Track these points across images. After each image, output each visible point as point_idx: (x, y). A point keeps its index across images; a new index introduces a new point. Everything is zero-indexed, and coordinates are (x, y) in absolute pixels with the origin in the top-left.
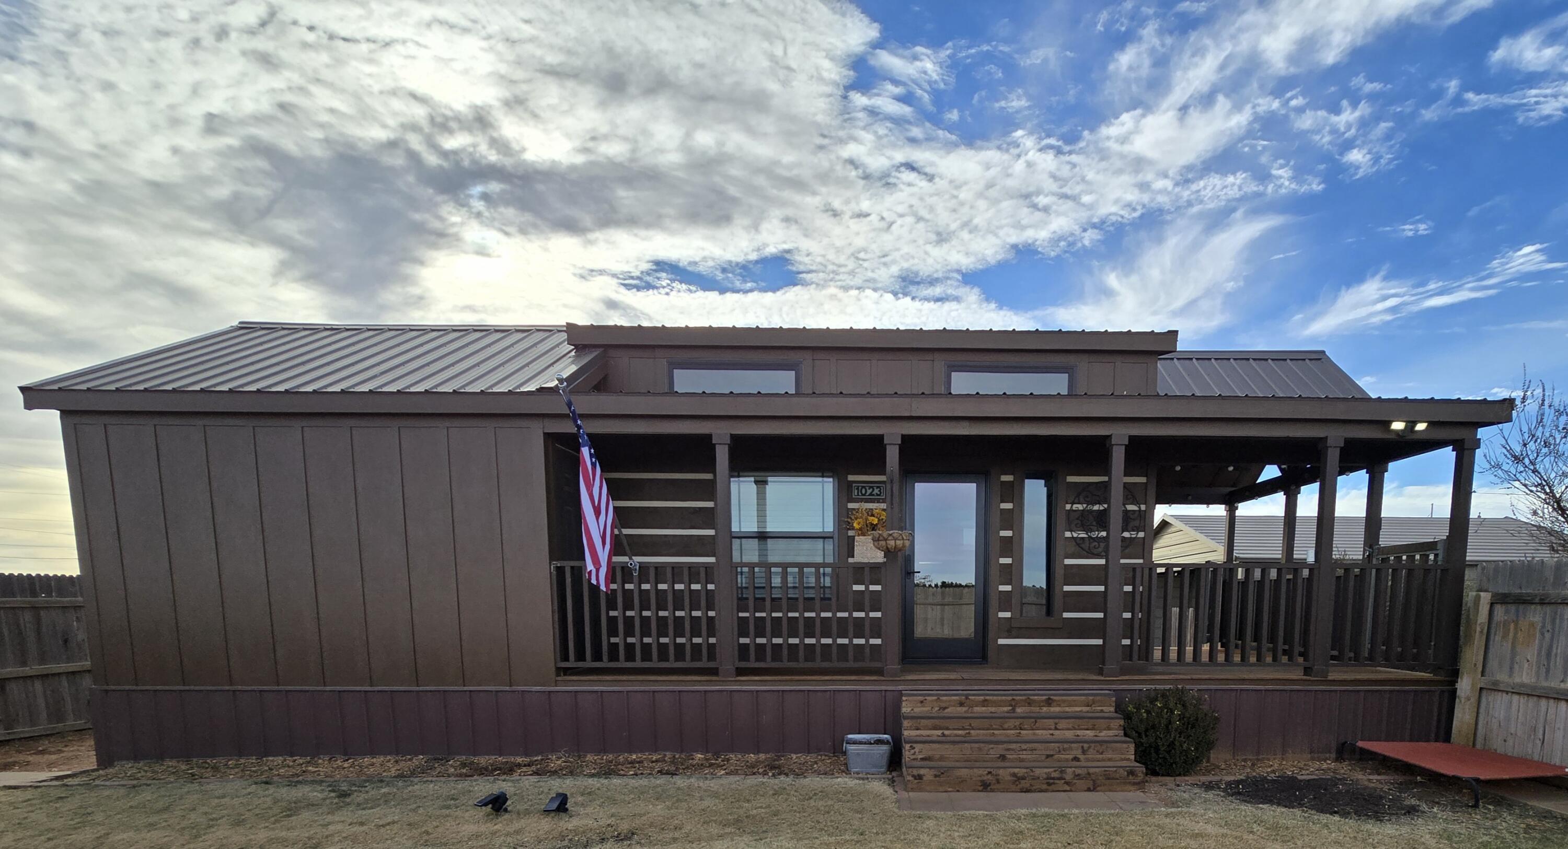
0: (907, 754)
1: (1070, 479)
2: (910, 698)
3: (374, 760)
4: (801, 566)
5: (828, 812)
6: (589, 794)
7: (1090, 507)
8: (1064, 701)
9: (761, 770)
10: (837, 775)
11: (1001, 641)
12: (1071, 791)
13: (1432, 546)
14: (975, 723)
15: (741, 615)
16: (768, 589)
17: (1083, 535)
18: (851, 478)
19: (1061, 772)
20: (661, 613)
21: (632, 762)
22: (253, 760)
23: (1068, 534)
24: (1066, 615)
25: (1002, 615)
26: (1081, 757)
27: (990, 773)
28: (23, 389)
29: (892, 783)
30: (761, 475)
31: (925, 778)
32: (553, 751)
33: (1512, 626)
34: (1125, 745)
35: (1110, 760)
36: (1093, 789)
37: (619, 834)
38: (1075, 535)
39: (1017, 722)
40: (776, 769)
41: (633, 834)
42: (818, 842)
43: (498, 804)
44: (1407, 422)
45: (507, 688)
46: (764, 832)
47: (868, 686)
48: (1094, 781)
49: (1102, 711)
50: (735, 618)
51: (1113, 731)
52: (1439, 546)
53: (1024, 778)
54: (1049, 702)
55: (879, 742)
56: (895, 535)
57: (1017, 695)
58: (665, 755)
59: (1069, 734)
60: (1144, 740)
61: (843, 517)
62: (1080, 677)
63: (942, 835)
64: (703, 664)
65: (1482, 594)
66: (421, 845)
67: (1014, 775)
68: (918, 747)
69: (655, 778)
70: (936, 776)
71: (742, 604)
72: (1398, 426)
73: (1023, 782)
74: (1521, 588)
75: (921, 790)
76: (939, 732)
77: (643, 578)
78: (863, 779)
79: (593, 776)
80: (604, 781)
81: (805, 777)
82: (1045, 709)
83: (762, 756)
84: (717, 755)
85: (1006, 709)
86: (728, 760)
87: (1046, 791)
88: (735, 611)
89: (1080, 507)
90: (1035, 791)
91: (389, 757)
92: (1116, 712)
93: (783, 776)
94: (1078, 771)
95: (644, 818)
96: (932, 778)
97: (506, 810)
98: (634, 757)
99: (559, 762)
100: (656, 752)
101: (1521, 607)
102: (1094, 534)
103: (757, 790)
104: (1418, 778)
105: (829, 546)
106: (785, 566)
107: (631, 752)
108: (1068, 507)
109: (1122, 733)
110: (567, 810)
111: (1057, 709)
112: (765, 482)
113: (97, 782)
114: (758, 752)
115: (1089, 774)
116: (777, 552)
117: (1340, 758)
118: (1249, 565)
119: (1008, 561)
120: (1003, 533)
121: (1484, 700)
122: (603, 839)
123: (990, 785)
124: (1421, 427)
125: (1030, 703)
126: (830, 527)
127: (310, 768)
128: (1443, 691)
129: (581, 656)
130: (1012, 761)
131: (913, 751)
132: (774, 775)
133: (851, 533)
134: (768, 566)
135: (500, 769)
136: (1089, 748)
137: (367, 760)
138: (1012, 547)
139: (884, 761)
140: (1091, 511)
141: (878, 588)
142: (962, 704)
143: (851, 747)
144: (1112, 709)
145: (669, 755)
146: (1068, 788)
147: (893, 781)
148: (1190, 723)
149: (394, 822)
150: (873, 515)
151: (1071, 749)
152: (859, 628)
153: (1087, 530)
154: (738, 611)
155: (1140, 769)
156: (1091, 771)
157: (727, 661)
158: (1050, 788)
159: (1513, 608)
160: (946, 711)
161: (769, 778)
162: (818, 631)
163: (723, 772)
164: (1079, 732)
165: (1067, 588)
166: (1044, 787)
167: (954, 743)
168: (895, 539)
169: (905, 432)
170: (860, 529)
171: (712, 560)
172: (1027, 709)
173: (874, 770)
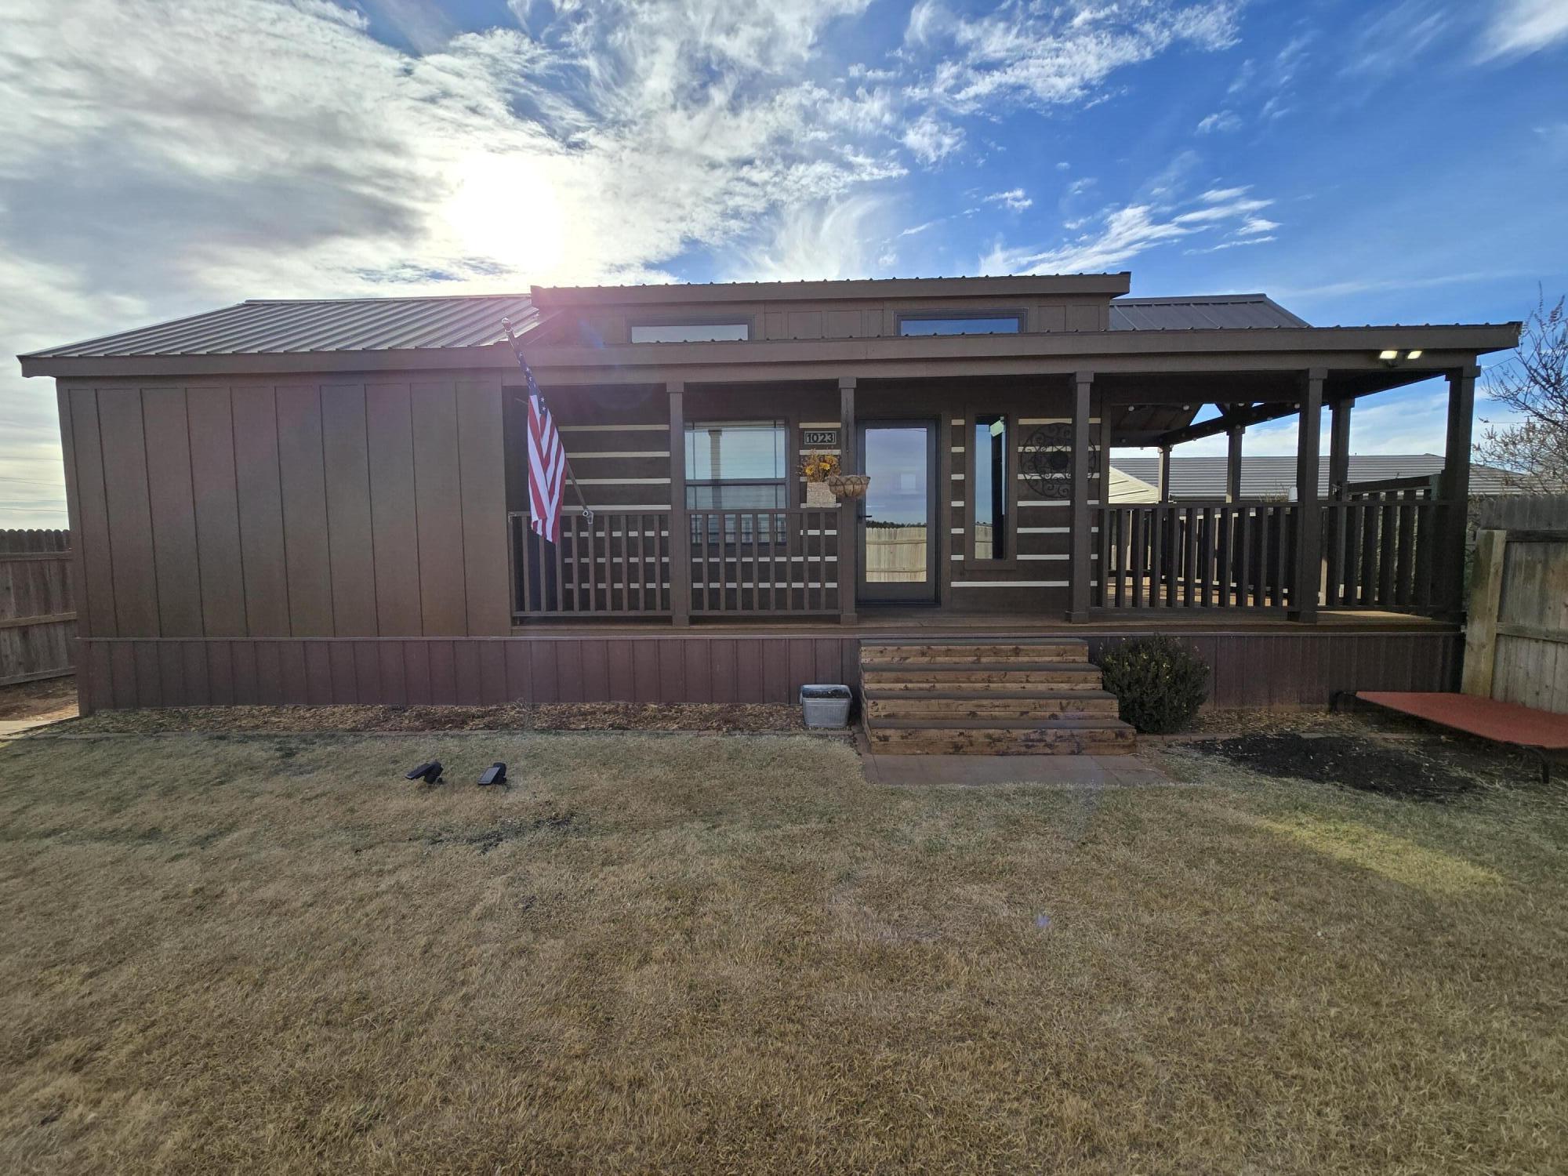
0: (870, 710)
1: (1023, 422)
2: (870, 648)
3: (336, 709)
4: (755, 512)
5: (789, 785)
6: (534, 756)
7: (1043, 449)
8: (1033, 650)
9: (715, 725)
10: (794, 731)
11: (954, 584)
12: (1053, 754)
13: (1422, 481)
14: (940, 676)
15: (694, 560)
16: (721, 534)
17: (1036, 477)
18: (802, 425)
19: (1042, 733)
20: (615, 560)
21: (585, 714)
22: (222, 708)
23: (1021, 477)
24: (1020, 557)
25: (955, 558)
26: (1061, 714)
27: (961, 734)
28: (21, 358)
29: (853, 742)
30: (714, 425)
31: (891, 740)
32: (508, 700)
33: (1539, 567)
34: (1109, 701)
35: (1091, 717)
36: (1077, 752)
37: (557, 815)
38: (1028, 477)
39: (985, 674)
40: (732, 724)
41: (572, 815)
42: (779, 832)
43: (431, 775)
44: (1399, 351)
45: (464, 638)
46: (719, 813)
47: (825, 635)
48: (1078, 744)
49: (1074, 661)
50: (689, 563)
51: (1091, 682)
52: (1431, 481)
53: (999, 740)
54: (1017, 652)
55: (836, 694)
56: (854, 480)
57: (983, 644)
58: (618, 706)
59: (1042, 687)
60: (1127, 695)
61: (795, 463)
62: (1047, 623)
63: (924, 824)
64: (658, 612)
65: (1496, 532)
66: (341, 828)
67: (989, 736)
68: (881, 703)
69: (605, 734)
70: (903, 737)
71: (696, 550)
72: (1388, 355)
73: (998, 744)
74: (1550, 525)
75: (887, 752)
76: (902, 686)
77: (598, 526)
78: (821, 736)
79: (542, 731)
80: (552, 739)
81: (761, 734)
82: (1012, 659)
83: (717, 707)
84: (670, 705)
85: (970, 659)
86: (681, 711)
87: (1025, 754)
88: (689, 555)
89: (1033, 449)
90: (1013, 754)
91: (350, 706)
92: (1090, 661)
93: (738, 732)
94: (1060, 732)
95: (587, 793)
96: (899, 740)
97: (441, 781)
98: (588, 706)
99: (513, 713)
100: (609, 701)
101: (1552, 546)
102: (1048, 476)
103: (710, 754)
104: (1443, 737)
105: (781, 492)
106: (739, 513)
107: (584, 701)
108: (1020, 449)
109: (1100, 686)
110: (505, 780)
111: (1026, 659)
112: (719, 432)
113: (64, 736)
114: (711, 702)
115: (1072, 735)
116: (731, 499)
117: (1333, 709)
118: (1190, 505)
119: (960, 504)
120: (955, 477)
121: (1502, 648)
122: (539, 822)
123: (962, 747)
124: (1414, 355)
125: (996, 653)
126: (781, 474)
127: (273, 719)
128: (1446, 637)
129: (536, 606)
130: (983, 718)
131: (875, 708)
132: (728, 731)
133: (803, 479)
134: (722, 514)
135: (452, 721)
136: (1068, 704)
137: (329, 709)
138: (964, 490)
139: (844, 715)
140: (1045, 453)
141: (834, 532)
142: (923, 654)
143: (809, 701)
144: (1086, 659)
145: (622, 703)
146: (1049, 751)
147: (855, 740)
148: (1181, 677)
149: (324, 794)
150: (825, 461)
151: (1047, 705)
152: (814, 572)
153: (1040, 472)
154: (692, 557)
155: (1130, 730)
156: (1075, 732)
157: (681, 605)
158: (1030, 751)
159: (1538, 548)
160: (908, 661)
161: (723, 736)
162: (772, 575)
163: (676, 726)
164: (1054, 686)
165: (1020, 530)
166: (1023, 749)
167: (919, 698)
168: (854, 484)
169: (861, 376)
170: (813, 475)
171: (667, 507)
172: (993, 659)
173: (833, 725)
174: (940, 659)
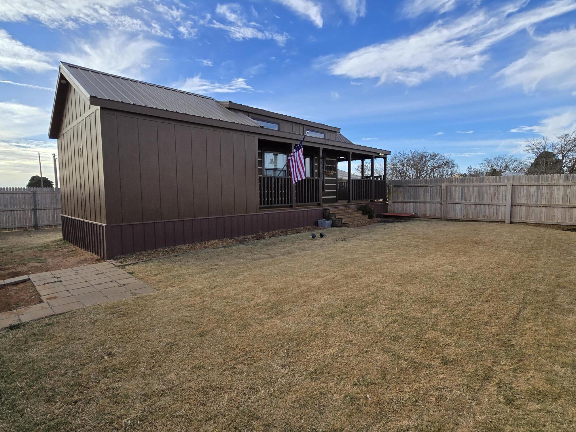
2: (331, 210)
33: (397, 191)
34: (367, 216)
45: (247, 214)
54: (349, 209)
72: (381, 154)
85: (343, 211)
105: (283, 173)
121: (393, 204)
125: (346, 209)
142: (338, 210)
159: (397, 188)
165: (326, 184)
169: (323, 147)
174: (340, 211)
